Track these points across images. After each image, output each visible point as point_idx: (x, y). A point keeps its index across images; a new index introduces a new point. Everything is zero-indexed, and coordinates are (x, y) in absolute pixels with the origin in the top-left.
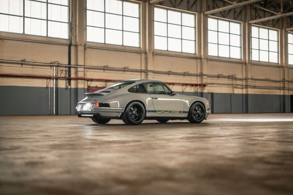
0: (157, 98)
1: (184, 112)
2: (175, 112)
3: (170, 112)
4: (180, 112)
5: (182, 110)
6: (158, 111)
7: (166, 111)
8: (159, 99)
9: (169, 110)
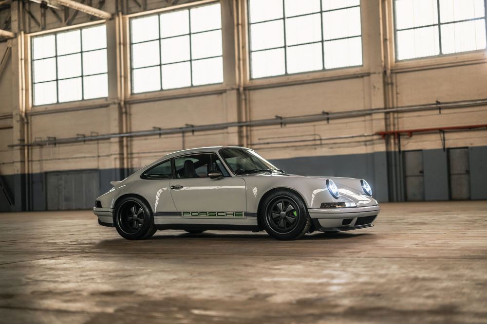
0: (182, 187)
1: (247, 214)
2: (225, 214)
3: (212, 214)
4: (237, 214)
5: (243, 210)
6: (184, 213)
7: (201, 213)
8: (185, 188)
9: (208, 210)
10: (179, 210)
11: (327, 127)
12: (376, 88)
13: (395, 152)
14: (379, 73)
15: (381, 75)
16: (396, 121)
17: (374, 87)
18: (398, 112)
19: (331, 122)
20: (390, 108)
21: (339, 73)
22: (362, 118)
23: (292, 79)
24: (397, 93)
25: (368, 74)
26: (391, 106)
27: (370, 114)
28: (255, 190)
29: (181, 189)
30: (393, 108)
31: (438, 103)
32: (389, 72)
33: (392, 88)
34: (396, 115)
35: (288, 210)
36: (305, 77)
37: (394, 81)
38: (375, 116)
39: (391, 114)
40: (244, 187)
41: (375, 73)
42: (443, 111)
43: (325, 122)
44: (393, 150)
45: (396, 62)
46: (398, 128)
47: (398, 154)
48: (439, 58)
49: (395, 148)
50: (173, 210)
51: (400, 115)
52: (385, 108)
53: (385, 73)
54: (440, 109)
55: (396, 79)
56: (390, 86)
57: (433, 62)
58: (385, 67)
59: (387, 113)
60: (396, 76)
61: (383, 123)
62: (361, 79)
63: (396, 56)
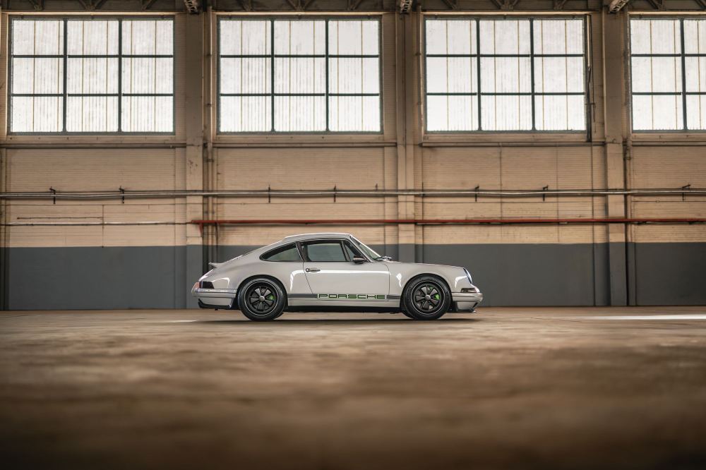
0: (319, 270)
1: (390, 297)
2: (366, 297)
3: (352, 296)
4: (380, 297)
5: (386, 293)
6: (320, 295)
7: (339, 296)
8: (322, 272)
10: (315, 292)
11: (122, 208)
12: (194, 164)
13: (212, 246)
14: (199, 146)
15: (201, 148)
16: (215, 208)
17: (192, 163)
18: (218, 196)
19: (126, 202)
20: (208, 191)
21: (142, 139)
22: (171, 201)
23: (72, 140)
24: (218, 173)
25: (184, 146)
26: (210, 189)
27: (185, 197)
28: (399, 277)
29: (318, 272)
30: (212, 191)
31: (269, 190)
32: (210, 146)
33: (212, 165)
34: (215, 200)
35: (432, 293)
36: (93, 139)
37: (215, 157)
38: (190, 200)
39: (210, 198)
40: (387, 272)
41: (193, 145)
42: (273, 200)
43: (119, 202)
44: (210, 244)
45: (217, 134)
46: (217, 217)
47: (215, 249)
48: (270, 136)
49: (212, 242)
50: (309, 292)
51: (220, 201)
52: (203, 191)
53: (205, 146)
54: (270, 197)
55: (217, 155)
56: (210, 163)
57: (263, 139)
58: (205, 139)
59: (205, 197)
60: (217, 152)
61: (200, 208)
62: (172, 150)
63: (218, 126)
